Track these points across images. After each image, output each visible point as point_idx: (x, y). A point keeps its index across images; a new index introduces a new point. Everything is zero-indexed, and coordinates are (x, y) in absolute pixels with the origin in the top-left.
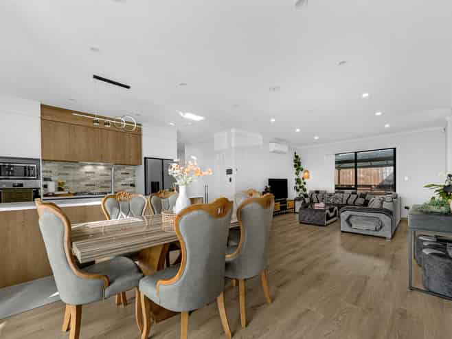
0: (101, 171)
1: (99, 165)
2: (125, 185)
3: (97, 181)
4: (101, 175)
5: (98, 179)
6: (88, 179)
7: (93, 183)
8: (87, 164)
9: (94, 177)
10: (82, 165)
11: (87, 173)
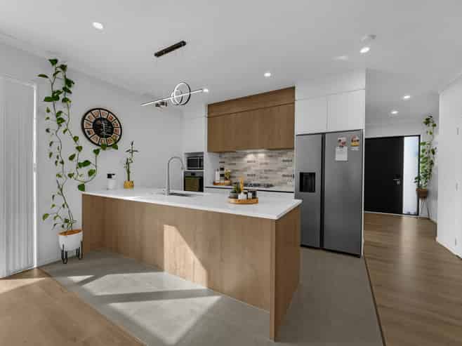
0: (261, 159)
1: (260, 153)
2: (288, 176)
3: (257, 171)
4: (261, 164)
5: (258, 168)
6: (249, 168)
7: (254, 173)
8: (248, 154)
9: (254, 166)
10: (245, 155)
11: (248, 162)
